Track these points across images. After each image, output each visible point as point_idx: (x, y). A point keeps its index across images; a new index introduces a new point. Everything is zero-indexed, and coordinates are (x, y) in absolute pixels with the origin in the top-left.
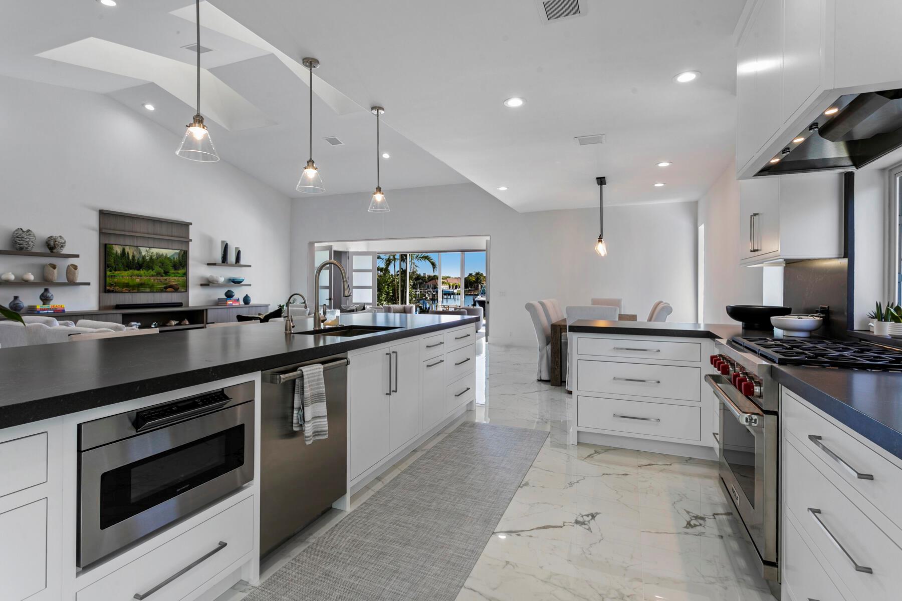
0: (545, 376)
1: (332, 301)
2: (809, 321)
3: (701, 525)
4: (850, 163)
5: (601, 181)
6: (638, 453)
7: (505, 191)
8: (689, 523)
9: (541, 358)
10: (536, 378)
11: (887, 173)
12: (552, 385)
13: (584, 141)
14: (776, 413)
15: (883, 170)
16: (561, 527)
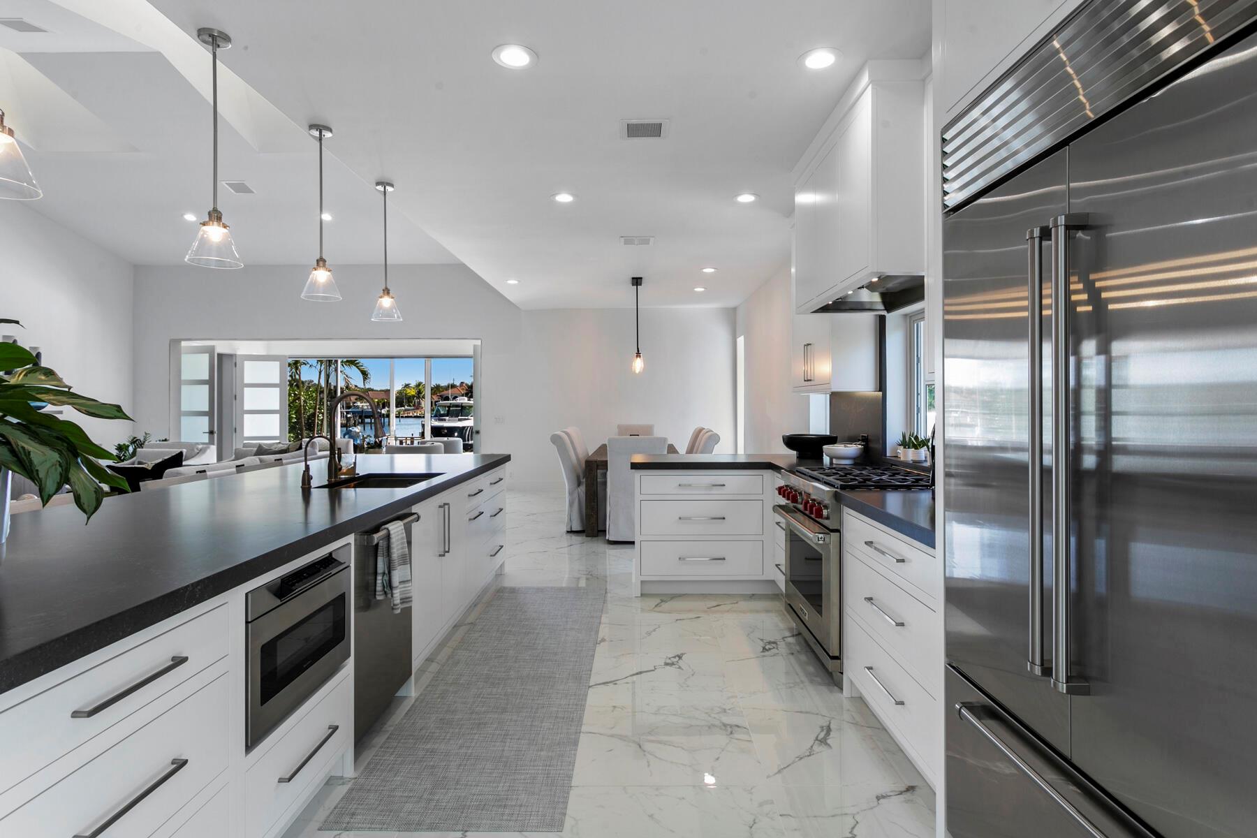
0: (576, 527)
1: (216, 435)
2: (853, 449)
3: (774, 648)
4: (883, 308)
5: (637, 281)
6: (704, 596)
7: (515, 285)
8: (764, 648)
9: (571, 505)
10: (565, 528)
11: (908, 317)
12: (587, 536)
13: (628, 241)
14: (838, 531)
15: (906, 315)
16: (653, 670)
